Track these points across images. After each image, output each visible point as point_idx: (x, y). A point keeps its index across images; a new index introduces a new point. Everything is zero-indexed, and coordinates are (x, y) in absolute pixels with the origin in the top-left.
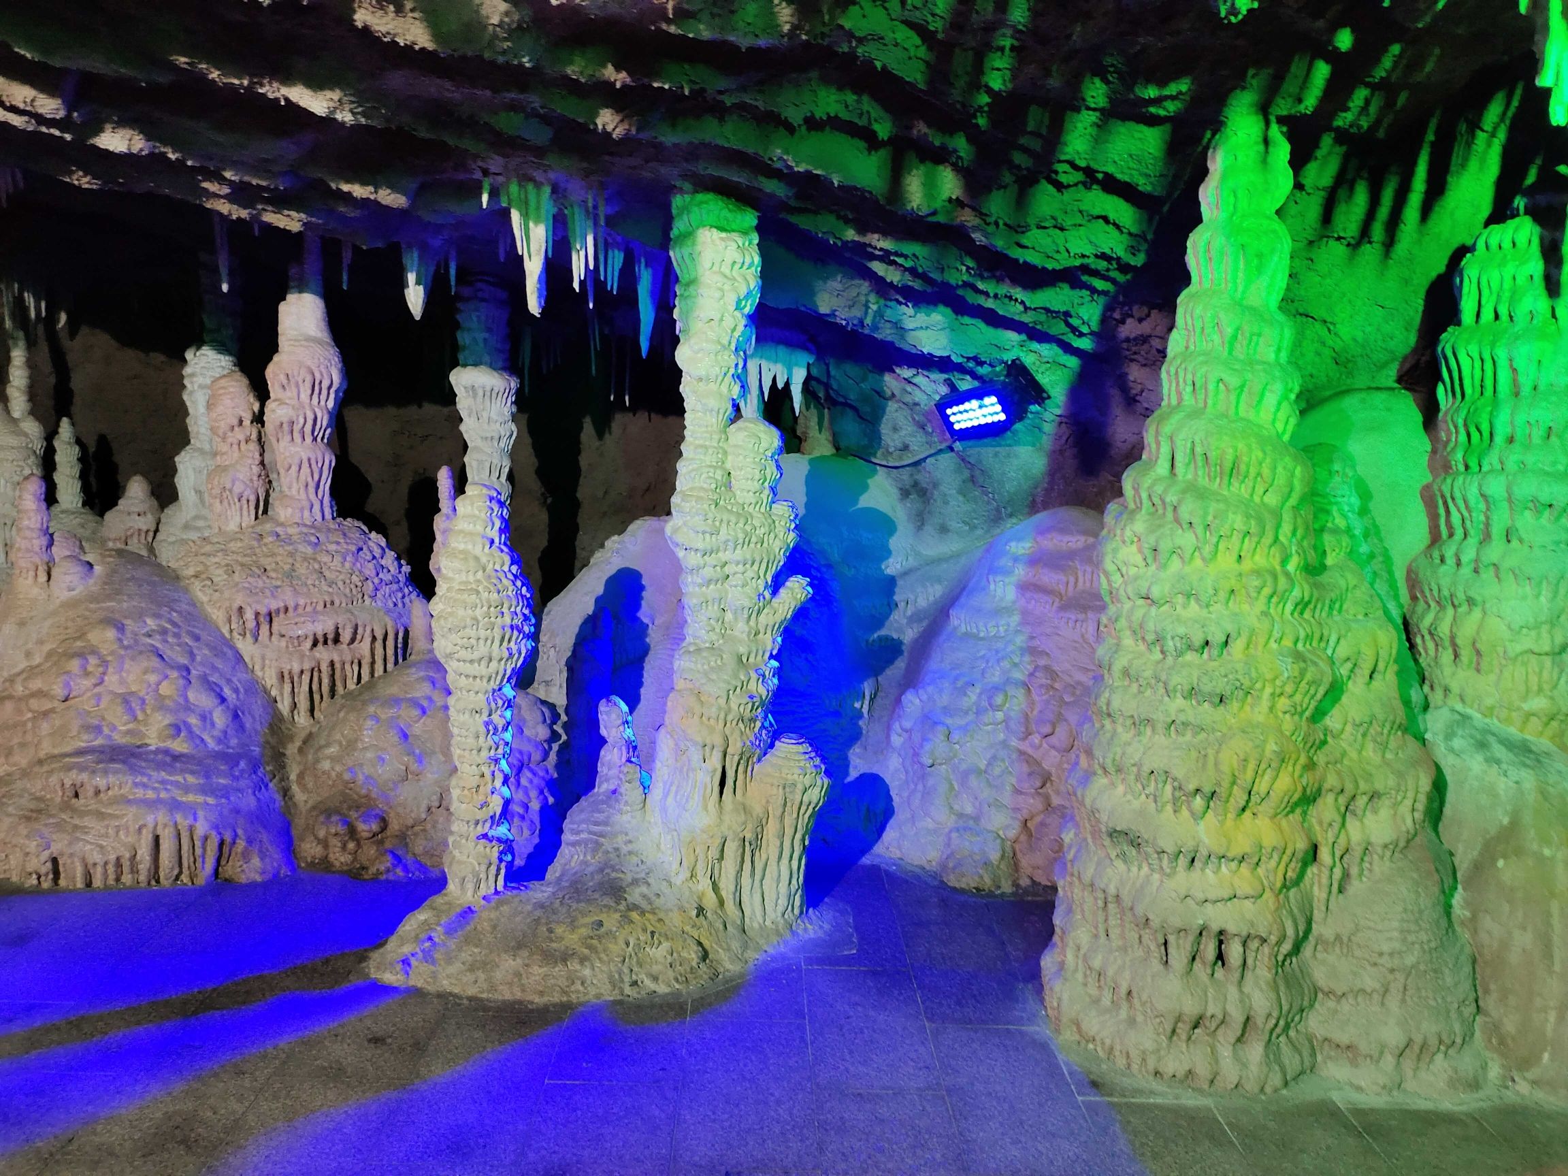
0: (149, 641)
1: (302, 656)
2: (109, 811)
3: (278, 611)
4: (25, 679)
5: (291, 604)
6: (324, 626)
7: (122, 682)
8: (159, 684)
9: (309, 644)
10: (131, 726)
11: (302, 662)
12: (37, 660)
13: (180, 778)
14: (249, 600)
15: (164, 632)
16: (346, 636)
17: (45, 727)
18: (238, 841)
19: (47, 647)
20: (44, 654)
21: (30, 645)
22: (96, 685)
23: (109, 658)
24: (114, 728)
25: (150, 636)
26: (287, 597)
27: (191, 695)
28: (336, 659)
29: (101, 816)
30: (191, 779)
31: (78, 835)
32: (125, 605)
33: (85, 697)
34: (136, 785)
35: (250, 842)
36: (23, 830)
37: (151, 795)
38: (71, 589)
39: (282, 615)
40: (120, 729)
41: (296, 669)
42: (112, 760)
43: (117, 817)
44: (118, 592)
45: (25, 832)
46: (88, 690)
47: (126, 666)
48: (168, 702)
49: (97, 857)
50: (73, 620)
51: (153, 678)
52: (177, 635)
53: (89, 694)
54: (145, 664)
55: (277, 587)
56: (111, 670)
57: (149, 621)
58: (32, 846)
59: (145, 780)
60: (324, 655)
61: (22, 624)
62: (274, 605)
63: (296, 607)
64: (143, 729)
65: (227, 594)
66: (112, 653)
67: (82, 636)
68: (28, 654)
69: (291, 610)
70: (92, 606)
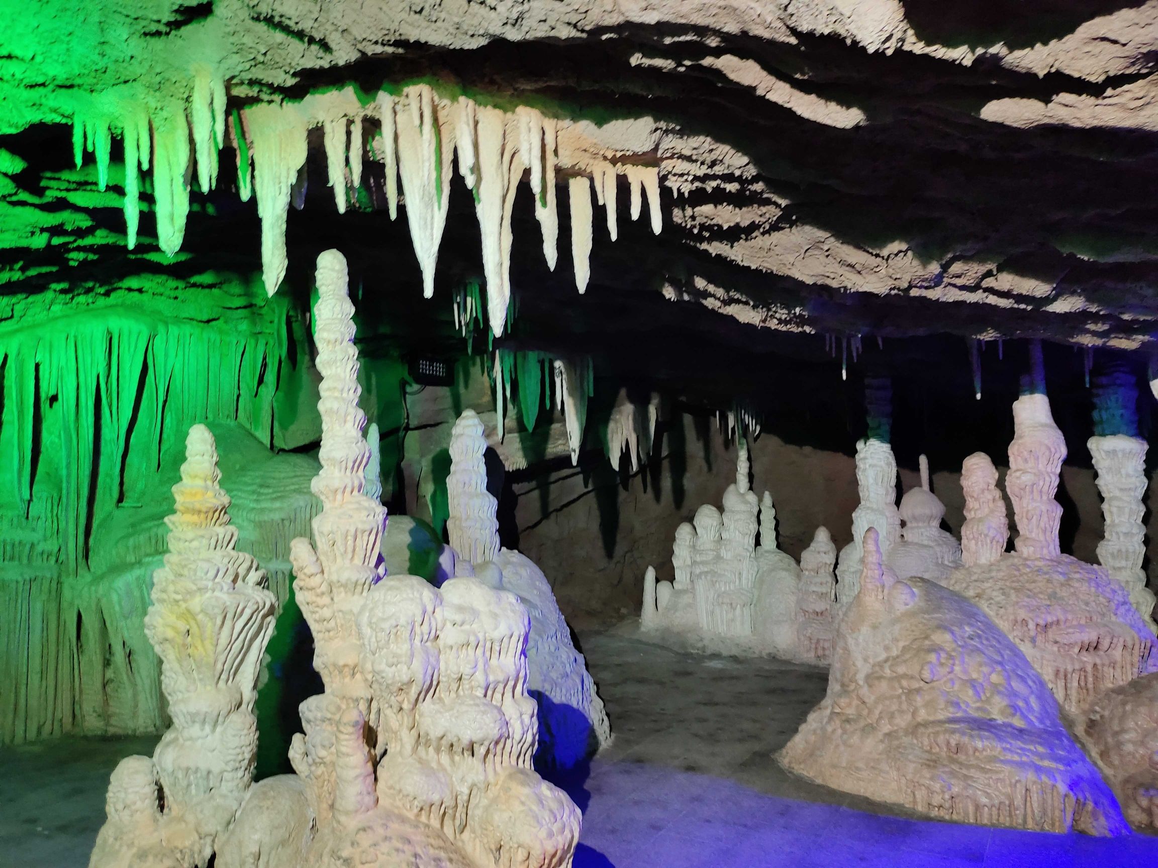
0: (972, 642)
1: (1072, 659)
2: (988, 767)
3: (1052, 624)
4: (892, 665)
5: (1062, 618)
6: (1090, 636)
7: (965, 671)
8: (990, 674)
9: (1076, 650)
10: (978, 704)
11: (1073, 664)
12: (895, 652)
13: (1032, 748)
14: (1031, 615)
15: (979, 637)
16: (1105, 643)
17: (919, 700)
18: (1087, 802)
19: (901, 644)
20: (900, 649)
21: (887, 642)
22: (949, 673)
23: (953, 654)
24: (968, 705)
25: (972, 639)
26: (1058, 613)
27: (1013, 684)
28: (1098, 661)
29: (983, 770)
30: (1041, 749)
31: (970, 782)
32: (948, 616)
33: (942, 682)
34: (1005, 749)
35: (1096, 803)
36: (926, 773)
37: (1016, 758)
38: (907, 604)
39: (1054, 627)
40: (971, 705)
41: (1070, 669)
42: (980, 729)
43: (997, 772)
44: (940, 608)
45: (928, 776)
46: (945, 676)
47: (966, 660)
48: (1001, 689)
49: (984, 800)
50: (916, 626)
51: (985, 669)
52: (987, 639)
53: (945, 679)
54: (979, 659)
55: (1049, 606)
56: (957, 662)
57: (967, 628)
58: (937, 786)
59: (1008, 746)
60: (1088, 659)
61: (875, 627)
62: (1050, 619)
63: (1066, 620)
64: (988, 707)
65: (1010, 610)
66: (954, 650)
67: (927, 637)
68: (887, 648)
69: (1062, 623)
70: (926, 616)
